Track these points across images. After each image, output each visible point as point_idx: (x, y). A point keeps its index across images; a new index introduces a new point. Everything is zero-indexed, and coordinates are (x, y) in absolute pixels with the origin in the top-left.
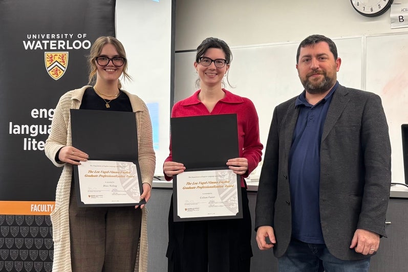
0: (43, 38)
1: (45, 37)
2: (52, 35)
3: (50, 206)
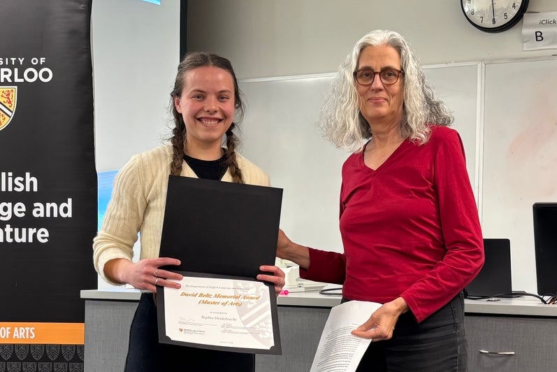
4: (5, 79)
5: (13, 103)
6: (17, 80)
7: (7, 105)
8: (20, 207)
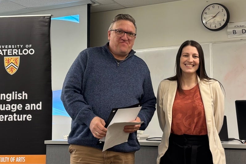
0: (3, 47)
1: (5, 47)
2: (9, 46)
3: (7, 158)
4: (15, 54)
5: (18, 63)
6: (20, 54)
7: (16, 64)
8: (20, 106)
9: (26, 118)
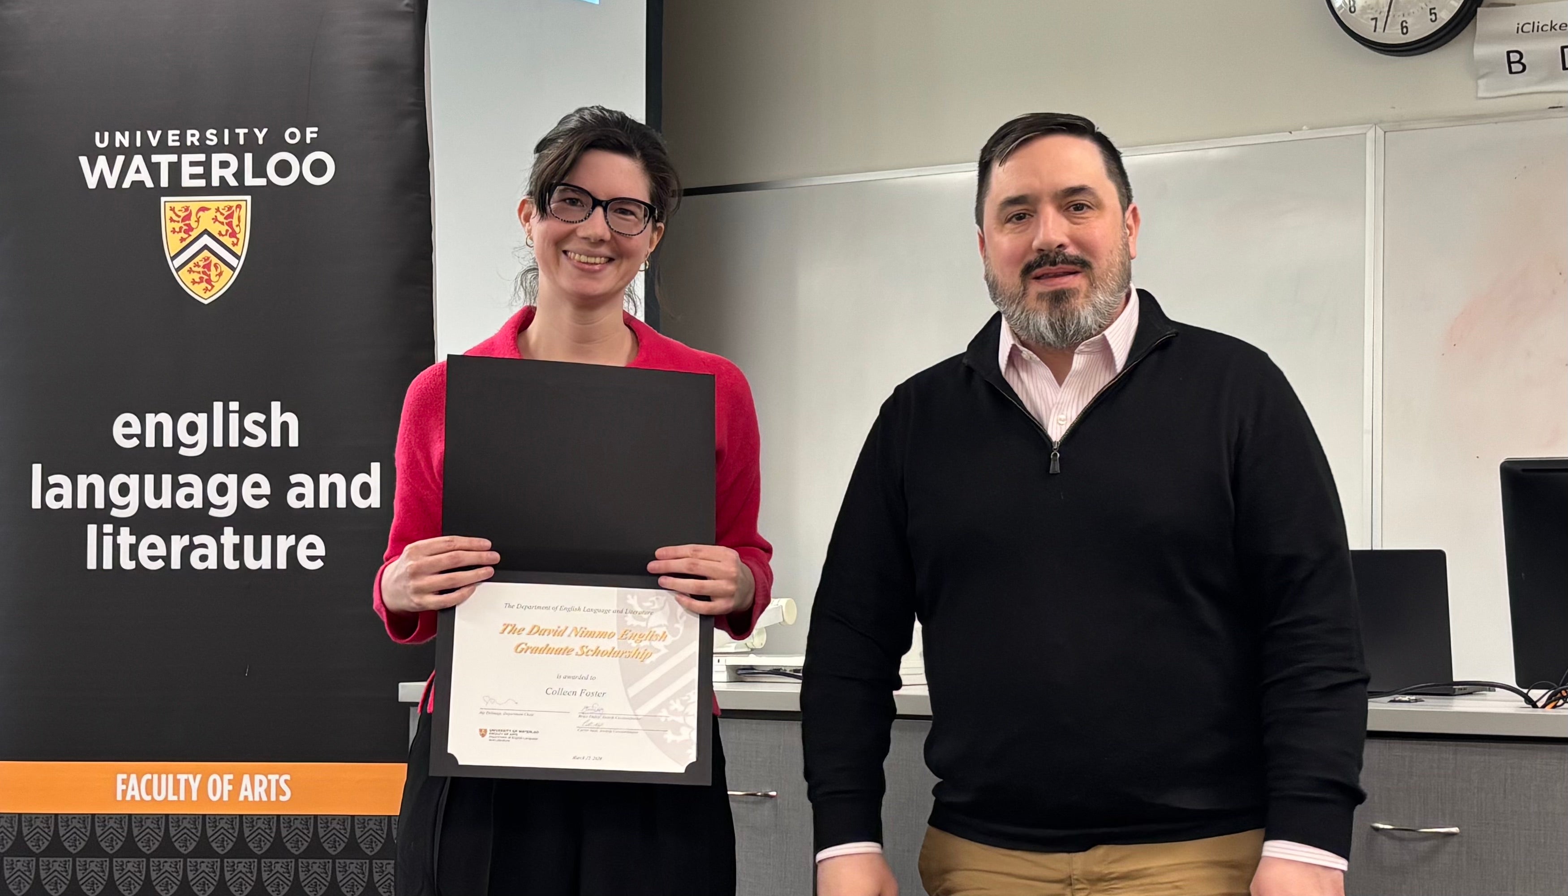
0: (154, 143)
2: (189, 132)
3: (187, 781)
4: (222, 179)
5: (240, 236)
6: (250, 180)
7: (228, 241)
8: (256, 485)
9: (292, 552)
